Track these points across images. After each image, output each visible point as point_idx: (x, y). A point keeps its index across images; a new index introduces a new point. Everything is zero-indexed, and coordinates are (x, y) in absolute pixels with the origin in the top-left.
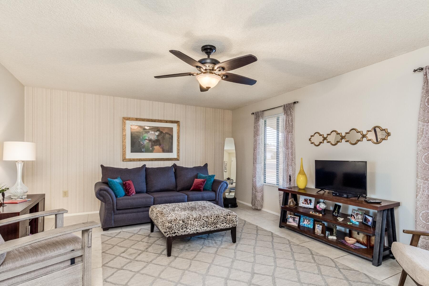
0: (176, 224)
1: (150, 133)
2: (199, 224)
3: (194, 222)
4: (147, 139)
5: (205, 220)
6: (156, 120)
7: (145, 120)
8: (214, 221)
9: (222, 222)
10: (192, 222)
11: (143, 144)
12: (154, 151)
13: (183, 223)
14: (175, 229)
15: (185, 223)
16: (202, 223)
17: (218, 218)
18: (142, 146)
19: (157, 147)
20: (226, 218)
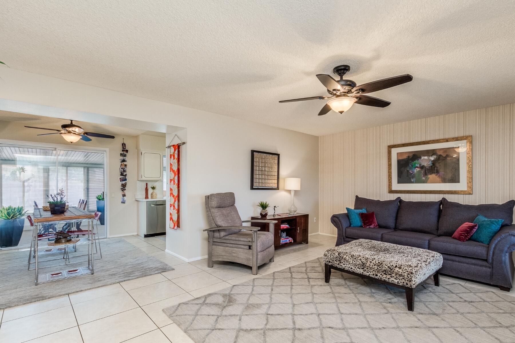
0: (331, 254)
1: (422, 159)
2: (354, 263)
3: (349, 259)
4: (418, 166)
5: (362, 260)
6: (431, 141)
7: (414, 144)
8: (374, 266)
9: (385, 272)
10: (347, 257)
11: (413, 173)
12: (428, 182)
13: (337, 255)
14: (330, 258)
15: (340, 256)
16: (357, 263)
17: (379, 265)
18: (411, 175)
19: (432, 176)
20: (392, 270)
